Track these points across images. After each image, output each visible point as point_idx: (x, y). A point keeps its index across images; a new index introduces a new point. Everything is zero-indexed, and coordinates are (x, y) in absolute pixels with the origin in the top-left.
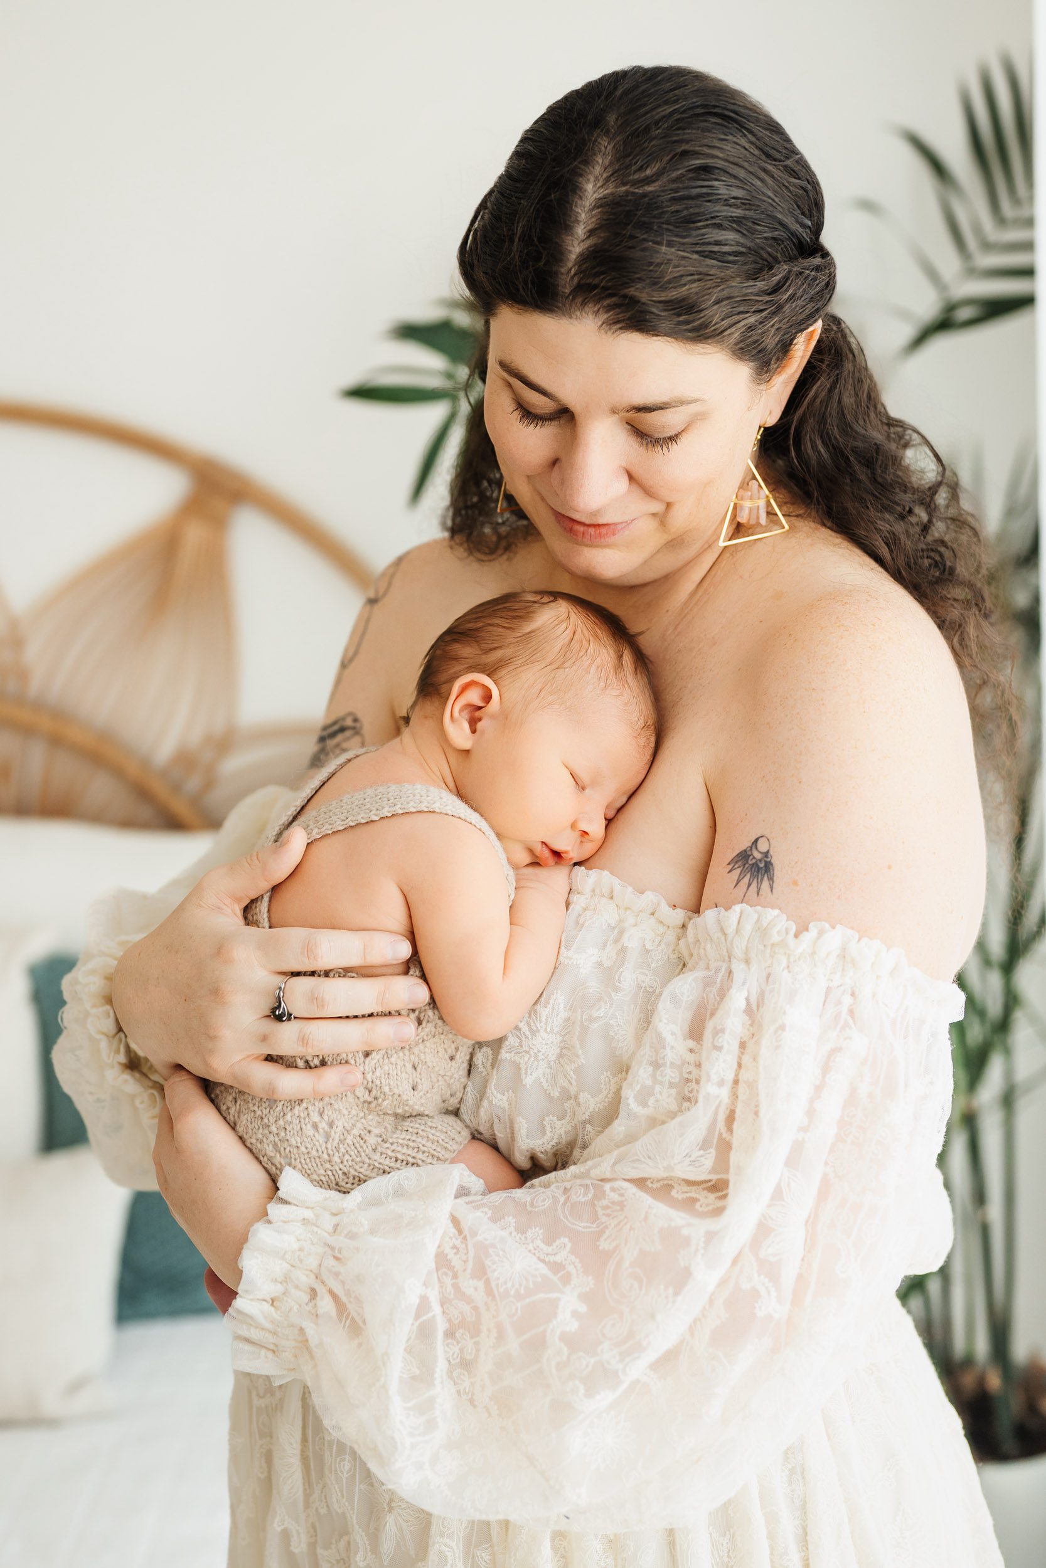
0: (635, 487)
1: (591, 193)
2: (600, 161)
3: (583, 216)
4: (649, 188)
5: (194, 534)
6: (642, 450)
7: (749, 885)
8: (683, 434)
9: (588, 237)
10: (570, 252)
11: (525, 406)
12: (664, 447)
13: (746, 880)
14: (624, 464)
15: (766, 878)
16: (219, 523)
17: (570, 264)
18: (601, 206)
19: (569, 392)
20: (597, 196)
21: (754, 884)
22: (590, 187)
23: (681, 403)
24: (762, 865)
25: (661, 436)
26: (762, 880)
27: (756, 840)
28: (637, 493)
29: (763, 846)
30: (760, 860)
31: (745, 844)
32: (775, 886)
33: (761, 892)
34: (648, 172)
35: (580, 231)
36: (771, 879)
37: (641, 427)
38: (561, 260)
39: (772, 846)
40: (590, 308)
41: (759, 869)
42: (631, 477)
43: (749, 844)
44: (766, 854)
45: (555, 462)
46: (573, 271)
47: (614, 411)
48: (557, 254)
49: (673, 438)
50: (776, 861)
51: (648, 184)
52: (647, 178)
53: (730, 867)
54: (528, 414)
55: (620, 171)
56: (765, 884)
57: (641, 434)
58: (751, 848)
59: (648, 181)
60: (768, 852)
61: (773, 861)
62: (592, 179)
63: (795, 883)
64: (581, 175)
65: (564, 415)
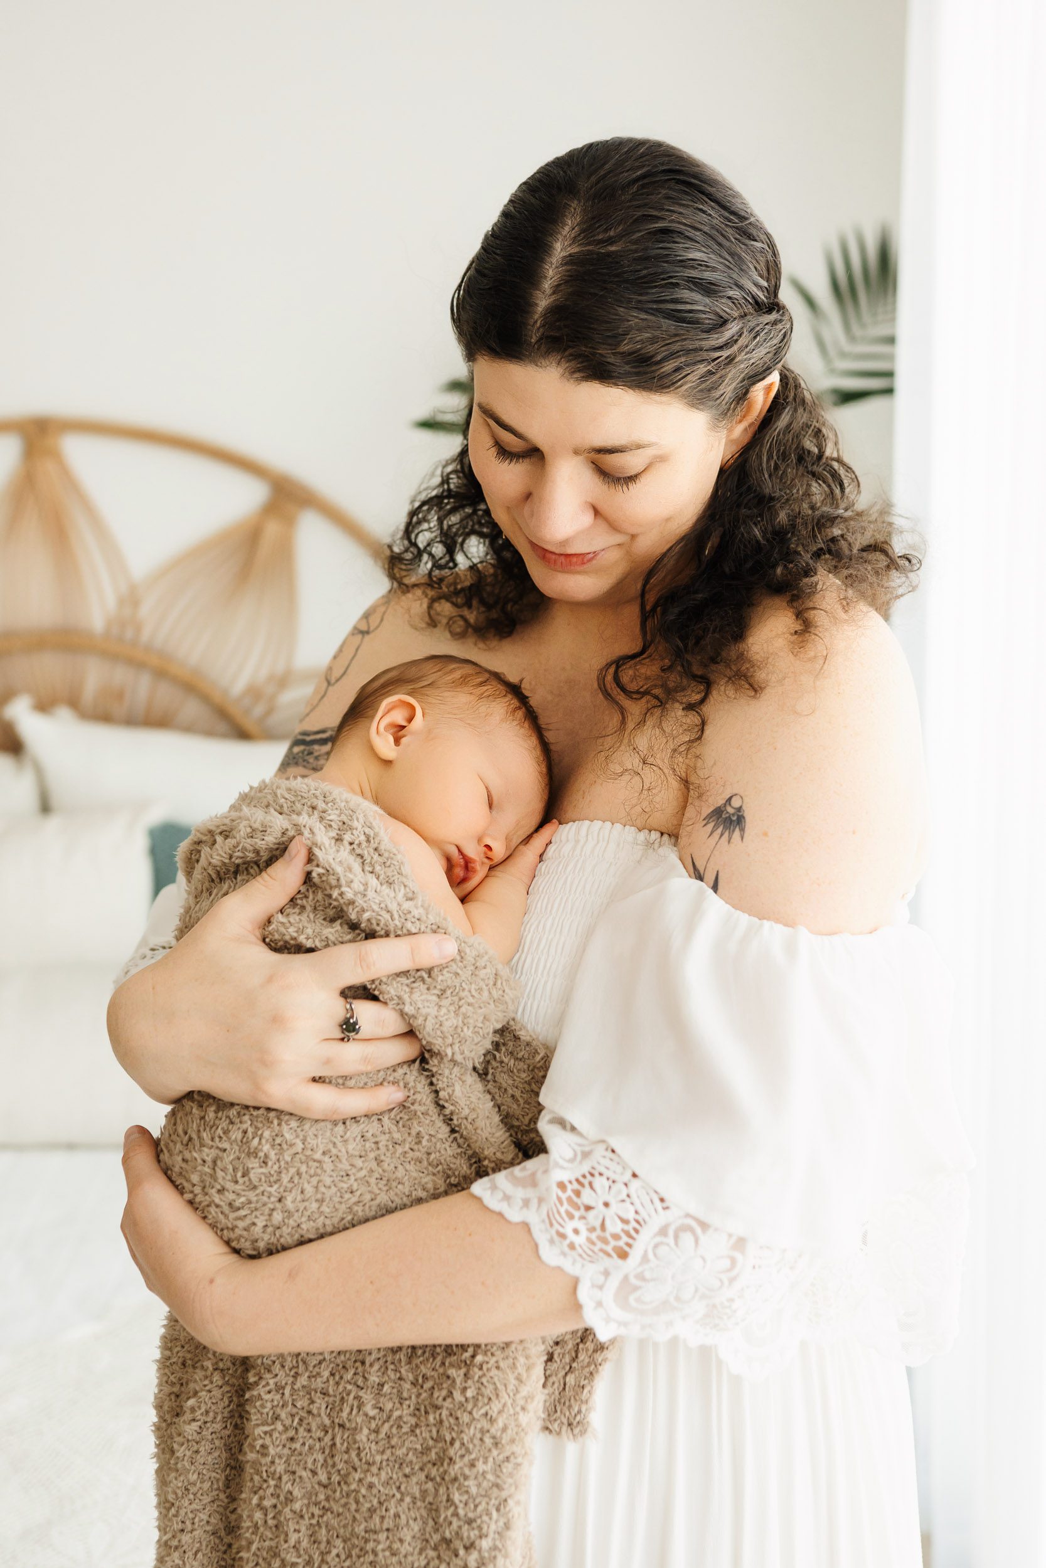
0: (600, 521)
1: (559, 250)
2: (570, 222)
3: (551, 273)
4: (613, 248)
5: (272, 529)
6: (605, 487)
7: (722, 835)
8: (642, 475)
9: (554, 293)
10: (537, 305)
11: (502, 444)
12: (625, 486)
13: (719, 830)
14: (589, 500)
15: (737, 829)
16: (290, 522)
17: (536, 317)
18: (566, 264)
19: (537, 431)
20: (564, 254)
21: (727, 834)
22: (558, 246)
23: (639, 447)
24: (734, 818)
25: (621, 475)
26: (734, 831)
27: (730, 799)
28: (602, 526)
29: (736, 803)
30: (733, 815)
31: (720, 802)
32: (746, 835)
33: (732, 840)
34: (612, 233)
35: (547, 285)
36: (742, 830)
37: (604, 467)
38: (528, 312)
39: (745, 801)
40: (554, 358)
41: (731, 821)
42: (597, 512)
43: (724, 802)
44: (739, 809)
45: (528, 496)
46: (538, 324)
47: (577, 452)
48: (524, 306)
49: (632, 478)
50: (748, 814)
51: (611, 244)
52: (610, 238)
53: (705, 822)
54: (504, 453)
55: (587, 232)
56: (737, 833)
57: (605, 474)
58: (725, 804)
59: (611, 241)
60: (741, 807)
61: (745, 815)
62: (560, 237)
63: (765, 834)
64: (551, 235)
65: (534, 454)
